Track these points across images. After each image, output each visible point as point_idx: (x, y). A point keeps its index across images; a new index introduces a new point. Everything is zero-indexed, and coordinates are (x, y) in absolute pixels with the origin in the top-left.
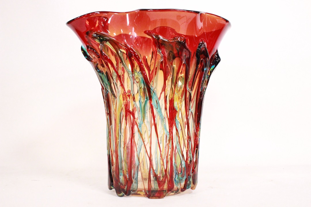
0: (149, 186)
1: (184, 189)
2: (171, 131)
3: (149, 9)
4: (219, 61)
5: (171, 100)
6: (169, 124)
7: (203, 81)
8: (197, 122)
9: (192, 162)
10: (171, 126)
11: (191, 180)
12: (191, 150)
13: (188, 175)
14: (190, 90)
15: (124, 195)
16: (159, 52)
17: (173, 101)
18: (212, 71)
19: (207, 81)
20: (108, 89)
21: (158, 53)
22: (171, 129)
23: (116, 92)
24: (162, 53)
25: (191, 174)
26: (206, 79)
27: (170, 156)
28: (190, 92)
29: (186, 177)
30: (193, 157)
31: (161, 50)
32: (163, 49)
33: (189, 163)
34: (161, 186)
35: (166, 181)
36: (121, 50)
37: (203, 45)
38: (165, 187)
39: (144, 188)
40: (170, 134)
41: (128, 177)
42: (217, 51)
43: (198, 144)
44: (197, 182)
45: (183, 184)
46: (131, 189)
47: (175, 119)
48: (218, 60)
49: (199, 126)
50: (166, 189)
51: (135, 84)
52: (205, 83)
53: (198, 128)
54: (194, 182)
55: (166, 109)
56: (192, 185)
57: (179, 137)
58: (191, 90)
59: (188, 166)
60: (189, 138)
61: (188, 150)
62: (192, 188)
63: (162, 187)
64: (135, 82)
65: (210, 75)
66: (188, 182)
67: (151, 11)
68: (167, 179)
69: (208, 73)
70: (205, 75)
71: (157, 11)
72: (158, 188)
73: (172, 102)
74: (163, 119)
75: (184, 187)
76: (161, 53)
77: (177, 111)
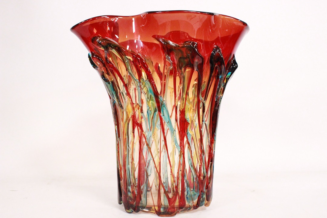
0: (159, 202)
1: (196, 207)
2: (182, 144)
3: (158, 12)
4: (237, 67)
5: (182, 111)
6: (180, 137)
7: (219, 89)
8: (211, 135)
9: (206, 178)
10: (182, 139)
11: (205, 196)
12: (205, 165)
13: (202, 192)
14: (203, 100)
15: (133, 211)
16: (168, 59)
17: (185, 111)
18: (229, 78)
19: (222, 89)
20: (115, 99)
21: (166, 60)
22: (182, 143)
23: (123, 102)
24: (172, 60)
25: (205, 190)
26: (222, 87)
27: (181, 172)
28: (204, 102)
29: (199, 194)
30: (207, 172)
31: (170, 56)
32: (171, 55)
33: (202, 179)
34: (172, 203)
35: (177, 198)
36: (127, 57)
37: (218, 50)
38: (177, 203)
39: (153, 205)
40: (181, 148)
41: (136, 193)
42: (234, 56)
43: (213, 158)
44: (212, 198)
45: (196, 201)
46: (140, 205)
47: (187, 132)
48: (235, 66)
49: (213, 138)
50: (177, 206)
51: (142, 93)
52: (221, 91)
53: (213, 140)
54: (208, 198)
55: (176, 120)
56: (206, 202)
57: (191, 151)
58: (205, 100)
59: (201, 183)
60: (202, 152)
61: (201, 165)
62: (205, 205)
63: (172, 205)
64: (143, 92)
65: (227, 82)
66: (201, 199)
67: (160, 13)
68: (178, 196)
69: (224, 80)
70: (220, 82)
71: (167, 13)
72: (168, 205)
73: (183, 113)
74: (173, 132)
75: (197, 205)
76: (170, 60)
77: (188, 123)
